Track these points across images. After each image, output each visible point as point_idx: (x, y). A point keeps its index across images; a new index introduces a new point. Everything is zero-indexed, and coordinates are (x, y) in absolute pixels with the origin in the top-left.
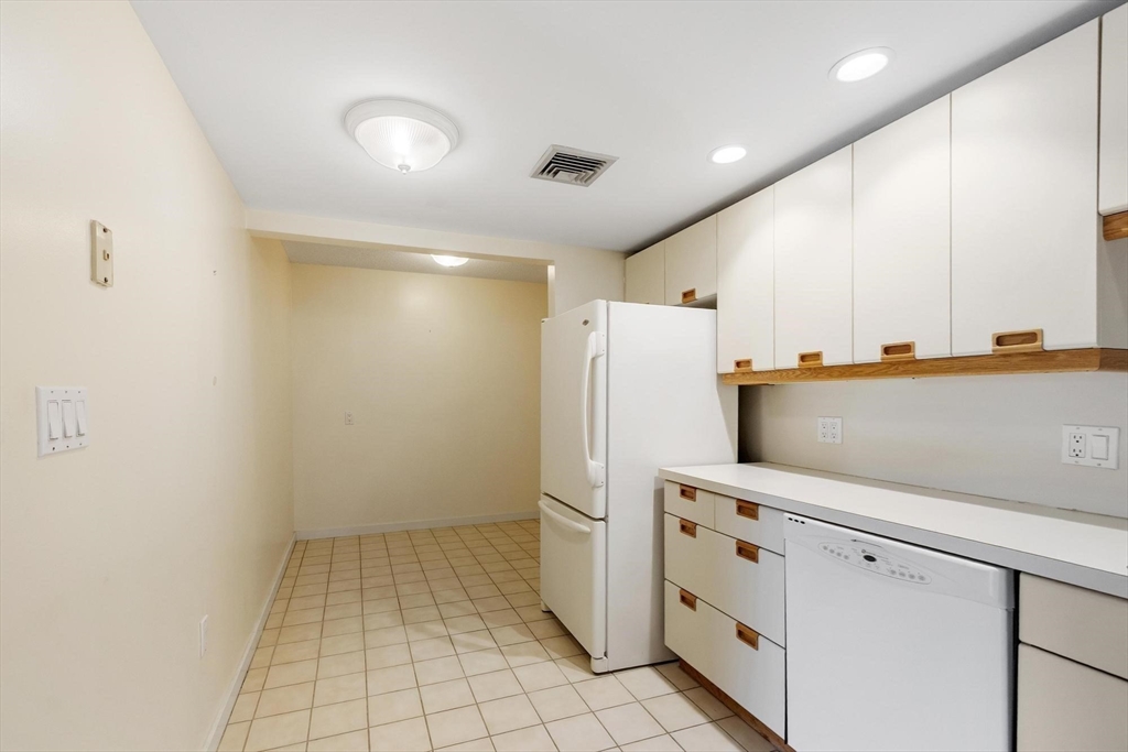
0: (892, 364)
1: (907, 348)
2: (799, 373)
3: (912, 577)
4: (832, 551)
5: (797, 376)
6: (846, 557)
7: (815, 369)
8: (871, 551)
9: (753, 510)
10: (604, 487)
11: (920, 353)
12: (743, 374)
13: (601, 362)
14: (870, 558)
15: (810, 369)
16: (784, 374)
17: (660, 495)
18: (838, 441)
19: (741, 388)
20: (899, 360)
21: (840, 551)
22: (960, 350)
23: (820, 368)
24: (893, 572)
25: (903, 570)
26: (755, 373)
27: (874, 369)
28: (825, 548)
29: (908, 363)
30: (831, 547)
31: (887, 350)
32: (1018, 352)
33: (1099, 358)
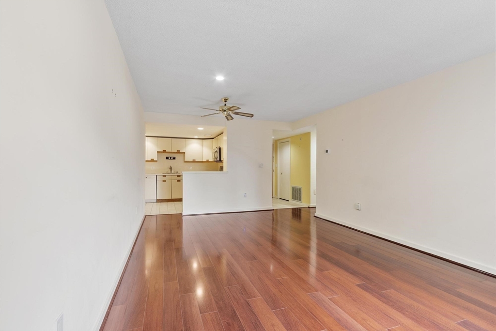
14: (146, 177)
22: (149, 160)
32: (152, 160)
33: (156, 161)
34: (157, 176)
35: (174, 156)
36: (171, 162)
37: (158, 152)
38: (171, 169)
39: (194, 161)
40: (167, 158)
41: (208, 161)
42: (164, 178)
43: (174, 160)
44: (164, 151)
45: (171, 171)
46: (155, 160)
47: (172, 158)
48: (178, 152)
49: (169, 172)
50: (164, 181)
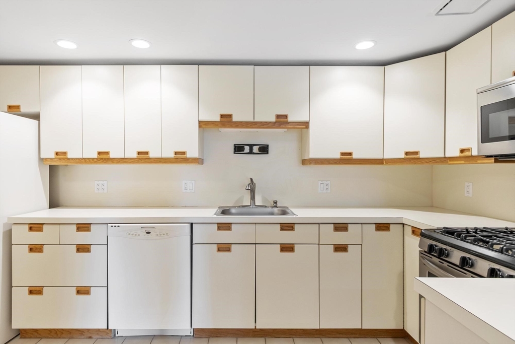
0: (140, 159)
1: (147, 153)
2: (96, 160)
3: (164, 234)
4: (132, 235)
5: (95, 162)
6: (139, 235)
7: (105, 159)
8: (148, 230)
9: (88, 227)
11: (151, 155)
12: (60, 159)
14: (148, 233)
15: (102, 159)
16: (88, 160)
17: (8, 235)
18: (105, 191)
19: (51, 167)
20: (143, 157)
21: (136, 233)
22: (164, 156)
23: (108, 159)
24: (157, 235)
25: (161, 233)
26: (69, 159)
27: (132, 160)
28: (129, 234)
29: (146, 159)
30: (132, 233)
31: (139, 153)
32: (180, 158)
33: (198, 161)
34: (192, 224)
35: (263, 141)
36: (251, 164)
37: (202, 124)
38: (252, 191)
39: (346, 159)
40: (238, 149)
41: (412, 158)
42: (225, 237)
43: (263, 157)
44: (226, 120)
45: (253, 198)
46: (189, 155)
47: (256, 149)
48: (281, 121)
49: (247, 201)
50: (224, 248)
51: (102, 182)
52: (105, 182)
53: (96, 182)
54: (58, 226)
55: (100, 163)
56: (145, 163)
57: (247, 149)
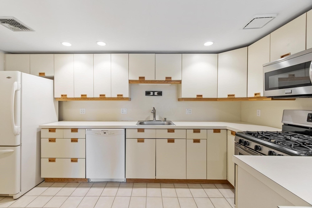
1: (104, 95)
3: (112, 134)
5: (80, 99)
6: (100, 134)
8: (105, 132)
9: (77, 130)
10: (20, 134)
11: (106, 96)
12: (63, 98)
13: (19, 92)
14: (105, 133)
15: (83, 98)
16: (76, 99)
17: (39, 134)
18: (85, 113)
20: (102, 97)
23: (86, 98)
24: (109, 134)
26: (68, 98)
27: (97, 99)
29: (104, 98)
30: (97, 133)
31: (100, 95)
32: (120, 98)
33: (128, 99)
34: (125, 129)
35: (159, 90)
36: (154, 100)
37: (130, 81)
38: (154, 113)
39: (200, 98)
40: (148, 93)
41: (231, 98)
42: (141, 135)
43: (160, 97)
44: (142, 80)
45: (154, 117)
46: (124, 96)
47: (156, 94)
48: (168, 80)
49: (152, 118)
50: (141, 140)
51: (83, 109)
52: (85, 109)
53: (80, 109)
54: (62, 130)
55: (82, 100)
56: (103, 100)
57: (152, 93)
